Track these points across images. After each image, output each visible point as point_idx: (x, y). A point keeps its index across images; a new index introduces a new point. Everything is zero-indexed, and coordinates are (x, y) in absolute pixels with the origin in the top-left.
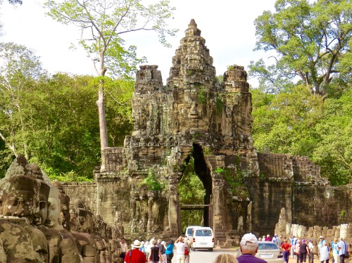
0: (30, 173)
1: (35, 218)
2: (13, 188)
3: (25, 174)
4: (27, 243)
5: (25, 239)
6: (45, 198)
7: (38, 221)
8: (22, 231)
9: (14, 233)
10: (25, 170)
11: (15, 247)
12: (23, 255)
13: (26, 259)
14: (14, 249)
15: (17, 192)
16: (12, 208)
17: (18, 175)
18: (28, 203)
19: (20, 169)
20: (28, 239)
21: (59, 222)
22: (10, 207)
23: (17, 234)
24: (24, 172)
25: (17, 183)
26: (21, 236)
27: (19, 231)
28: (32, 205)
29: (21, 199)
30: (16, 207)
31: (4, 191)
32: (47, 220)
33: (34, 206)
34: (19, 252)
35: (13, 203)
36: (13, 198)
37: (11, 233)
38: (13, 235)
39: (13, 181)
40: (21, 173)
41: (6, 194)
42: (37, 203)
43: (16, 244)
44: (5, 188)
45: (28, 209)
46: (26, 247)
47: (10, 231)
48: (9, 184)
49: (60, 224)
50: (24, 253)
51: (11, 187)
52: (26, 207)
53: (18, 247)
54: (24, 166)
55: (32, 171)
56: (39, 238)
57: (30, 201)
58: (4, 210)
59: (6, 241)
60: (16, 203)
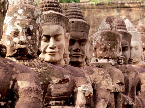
0: (114, 28)
1: (119, 59)
2: (103, 40)
3: (111, 30)
4: (108, 80)
5: (107, 77)
6: (128, 43)
7: (121, 62)
8: (105, 73)
9: (100, 74)
10: (111, 27)
11: (101, 82)
12: (105, 87)
13: (107, 89)
14: (100, 84)
15: (106, 42)
16: (102, 53)
17: (106, 31)
18: (114, 50)
19: (108, 26)
20: (109, 78)
21: (142, 59)
22: (101, 52)
23: (102, 75)
24: (110, 29)
25: (106, 36)
26: (104, 76)
27: (103, 73)
28: (117, 51)
29: (108, 47)
30: (105, 52)
31: (97, 42)
32: (130, 59)
33: (118, 51)
34: (103, 85)
35: (103, 50)
36: (103, 46)
37: (98, 74)
38: (100, 75)
39: (103, 35)
40: (109, 29)
41: (99, 43)
42: (120, 50)
43: (101, 81)
44: (98, 40)
45: (113, 54)
46: (107, 82)
47: (98, 73)
48: (100, 37)
49: (142, 60)
50: (106, 86)
51: (102, 39)
52: (112, 52)
53: (102, 82)
54: (110, 24)
55: (116, 28)
56: (119, 75)
57: (115, 48)
58: (97, 54)
59: (95, 78)
60: (105, 50)
